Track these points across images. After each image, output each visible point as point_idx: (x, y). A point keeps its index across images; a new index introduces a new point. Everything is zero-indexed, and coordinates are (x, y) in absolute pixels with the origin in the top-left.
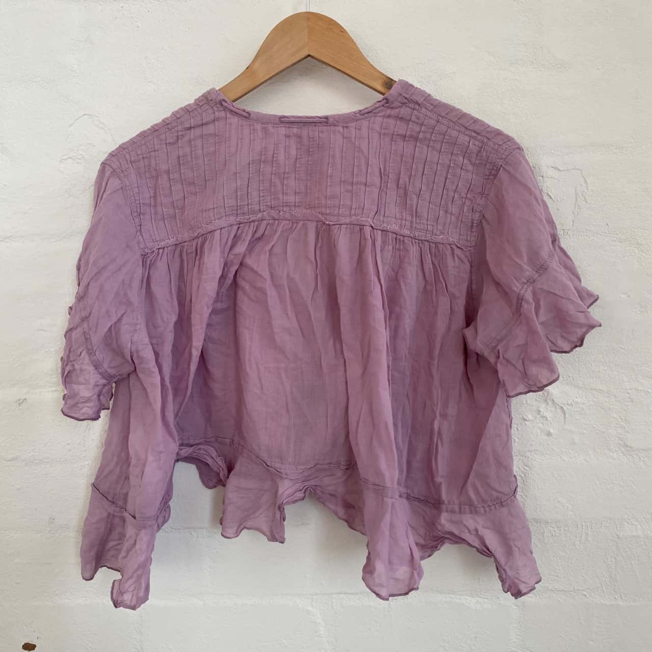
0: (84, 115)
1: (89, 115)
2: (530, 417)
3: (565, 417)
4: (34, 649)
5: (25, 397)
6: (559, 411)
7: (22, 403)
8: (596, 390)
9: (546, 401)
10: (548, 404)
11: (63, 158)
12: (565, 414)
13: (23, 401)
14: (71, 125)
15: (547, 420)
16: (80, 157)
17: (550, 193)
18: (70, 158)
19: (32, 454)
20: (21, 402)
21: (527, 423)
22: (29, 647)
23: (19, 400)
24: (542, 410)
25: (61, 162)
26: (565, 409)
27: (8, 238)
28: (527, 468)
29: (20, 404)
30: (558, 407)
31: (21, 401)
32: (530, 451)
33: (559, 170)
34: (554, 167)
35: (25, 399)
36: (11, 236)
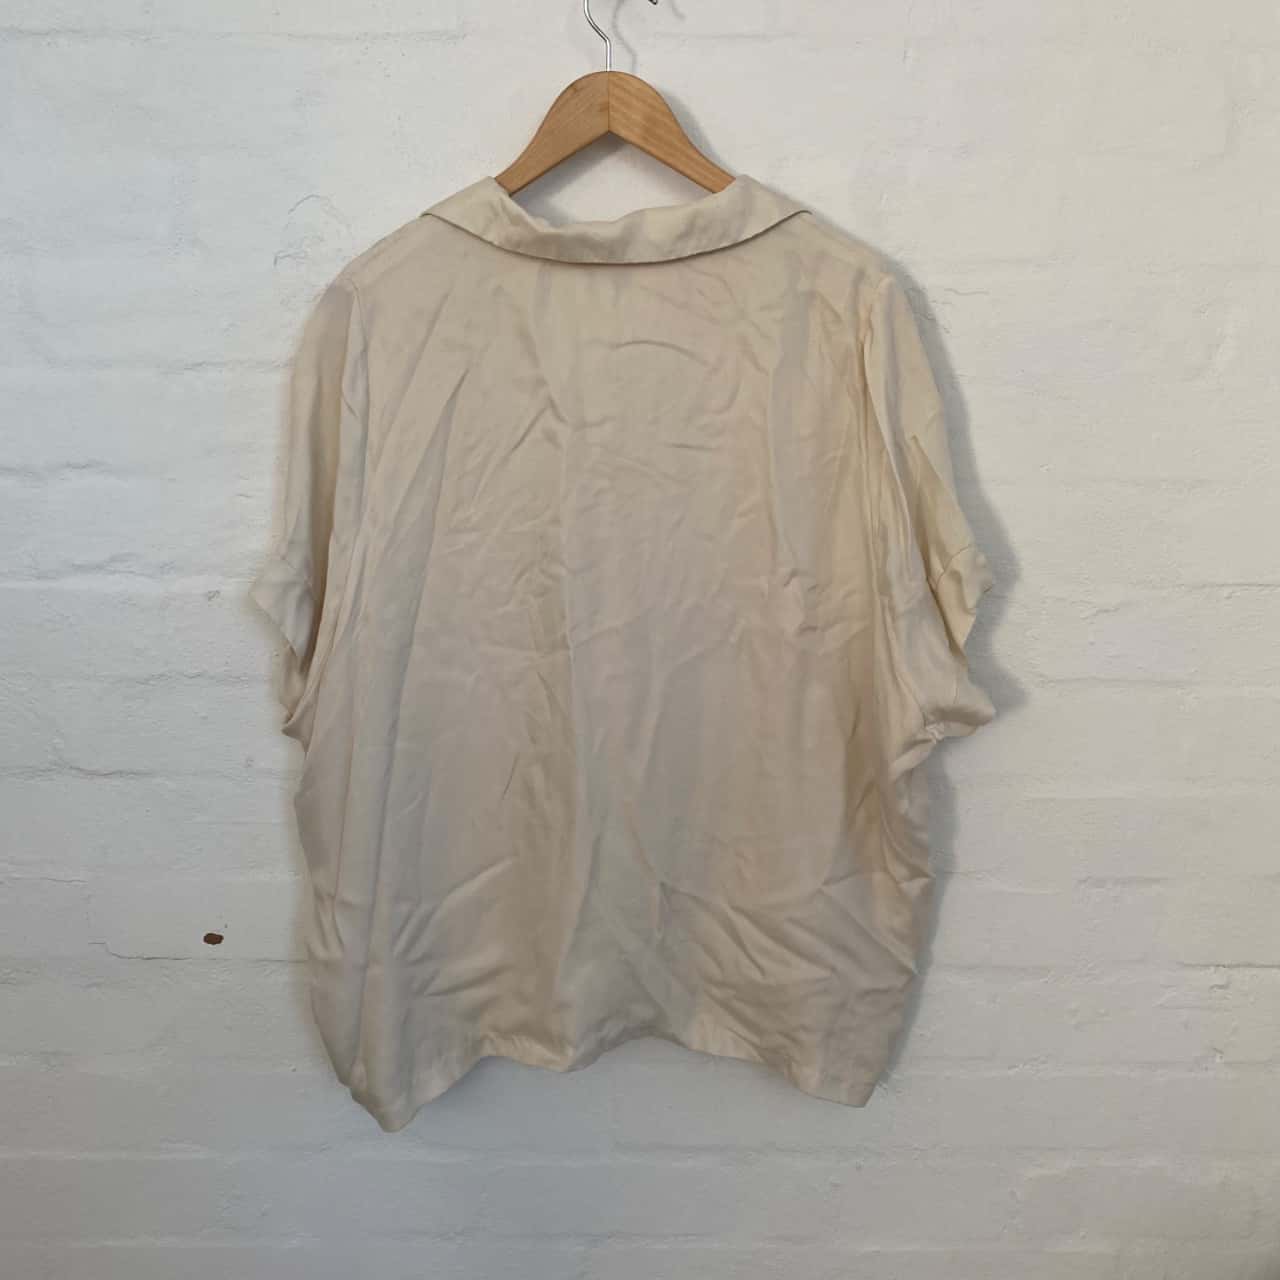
0: (312, 196)
1: (318, 197)
4: (219, 942)
5: (217, 589)
7: (213, 597)
11: (281, 255)
13: (215, 594)
14: (292, 210)
16: (303, 255)
17: (947, 327)
18: (289, 256)
19: (225, 668)
20: (211, 596)
22: (213, 939)
23: (210, 592)
25: (276, 261)
27: (200, 364)
29: (210, 598)
31: (212, 594)
33: (958, 293)
34: (950, 290)
35: (218, 592)
36: (204, 363)
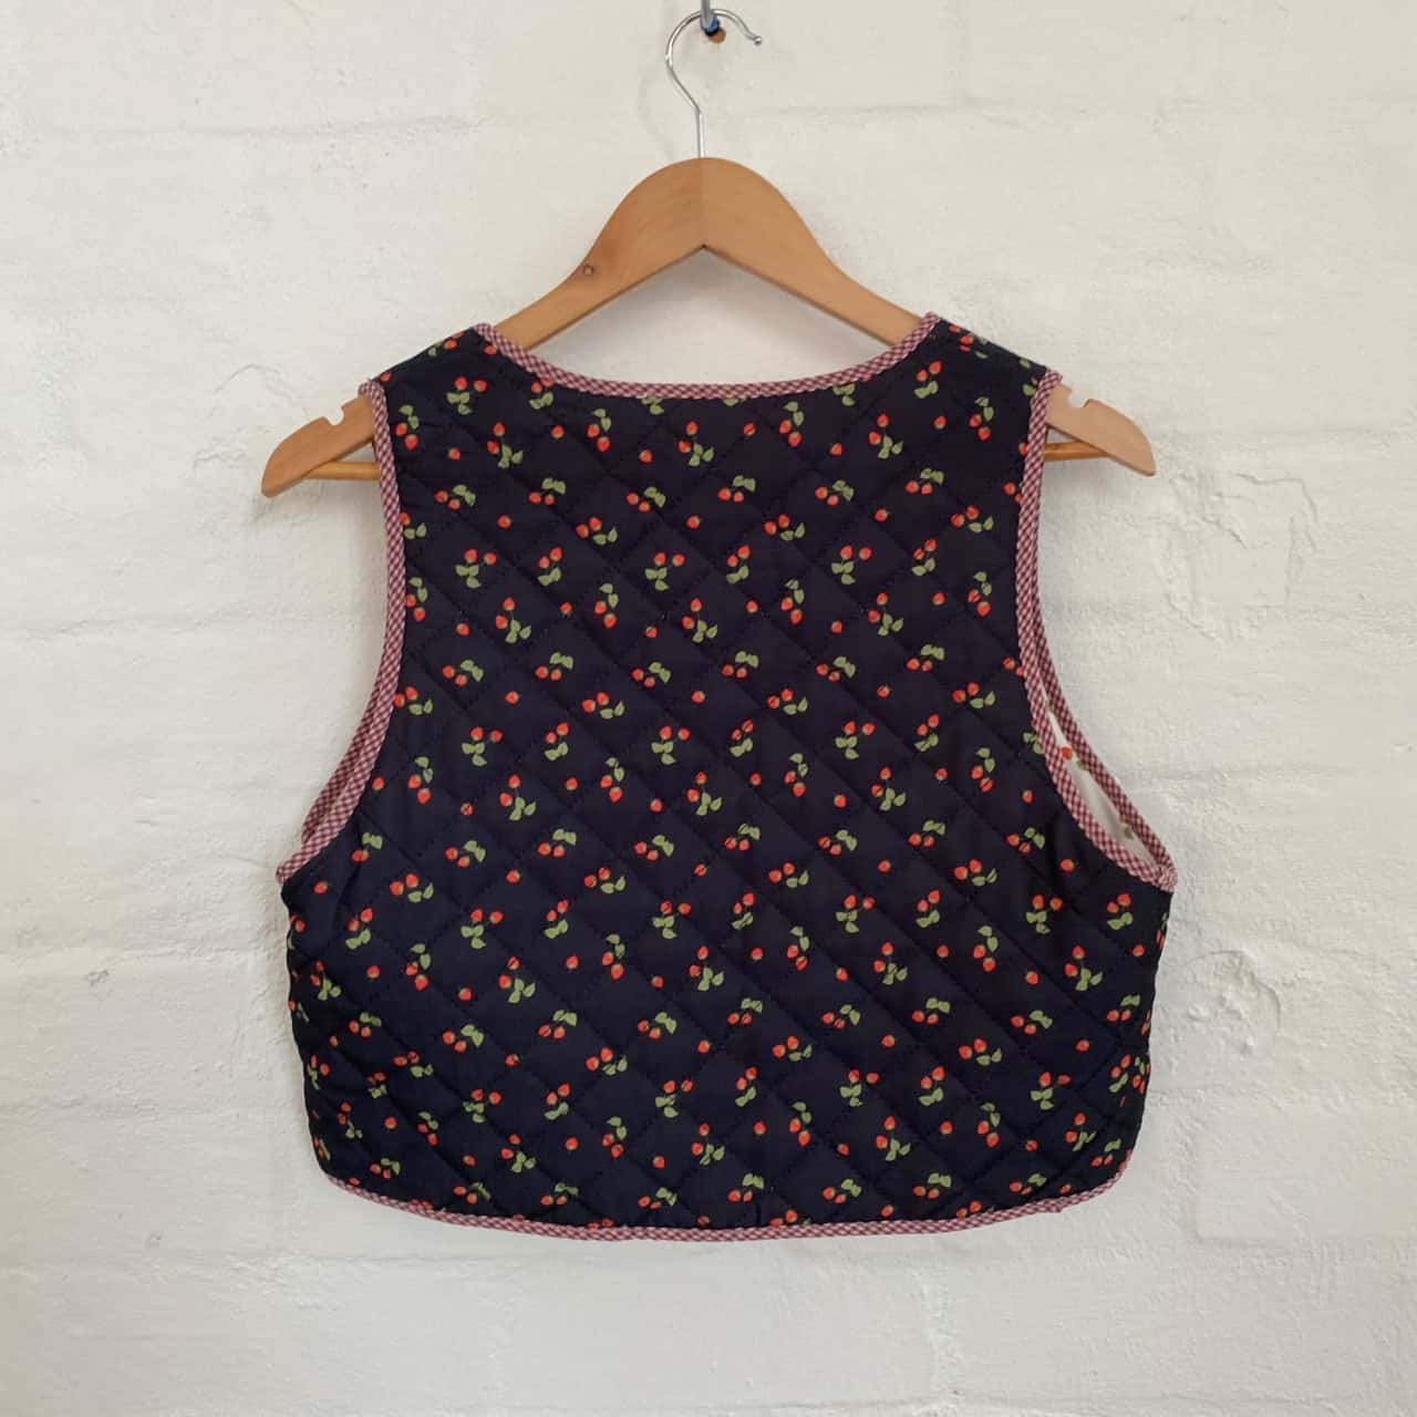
0: (249, 366)
1: (257, 367)
2: (1204, 1012)
3: (1279, 1012)
5: (101, 969)
6: (1266, 998)
7: (98, 979)
8: (1345, 952)
9: (1237, 977)
10: (1241, 984)
11: (201, 457)
12: (1279, 1006)
13: (100, 977)
14: (219, 389)
15: (1239, 1018)
16: (236, 455)
17: (1237, 532)
18: (217, 456)
19: (118, 1091)
20: (95, 979)
21: (1197, 1025)
23: (92, 974)
24: (1229, 996)
25: (195, 464)
26: (1278, 992)
27: (79, 624)
28: (1198, 1125)
29: (92, 983)
30: (1263, 989)
31: (96, 976)
32: (1205, 1088)
33: (1255, 482)
34: (1244, 476)
35: (105, 972)
36: (85, 622)
